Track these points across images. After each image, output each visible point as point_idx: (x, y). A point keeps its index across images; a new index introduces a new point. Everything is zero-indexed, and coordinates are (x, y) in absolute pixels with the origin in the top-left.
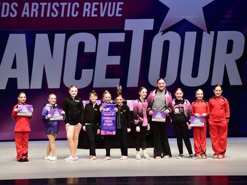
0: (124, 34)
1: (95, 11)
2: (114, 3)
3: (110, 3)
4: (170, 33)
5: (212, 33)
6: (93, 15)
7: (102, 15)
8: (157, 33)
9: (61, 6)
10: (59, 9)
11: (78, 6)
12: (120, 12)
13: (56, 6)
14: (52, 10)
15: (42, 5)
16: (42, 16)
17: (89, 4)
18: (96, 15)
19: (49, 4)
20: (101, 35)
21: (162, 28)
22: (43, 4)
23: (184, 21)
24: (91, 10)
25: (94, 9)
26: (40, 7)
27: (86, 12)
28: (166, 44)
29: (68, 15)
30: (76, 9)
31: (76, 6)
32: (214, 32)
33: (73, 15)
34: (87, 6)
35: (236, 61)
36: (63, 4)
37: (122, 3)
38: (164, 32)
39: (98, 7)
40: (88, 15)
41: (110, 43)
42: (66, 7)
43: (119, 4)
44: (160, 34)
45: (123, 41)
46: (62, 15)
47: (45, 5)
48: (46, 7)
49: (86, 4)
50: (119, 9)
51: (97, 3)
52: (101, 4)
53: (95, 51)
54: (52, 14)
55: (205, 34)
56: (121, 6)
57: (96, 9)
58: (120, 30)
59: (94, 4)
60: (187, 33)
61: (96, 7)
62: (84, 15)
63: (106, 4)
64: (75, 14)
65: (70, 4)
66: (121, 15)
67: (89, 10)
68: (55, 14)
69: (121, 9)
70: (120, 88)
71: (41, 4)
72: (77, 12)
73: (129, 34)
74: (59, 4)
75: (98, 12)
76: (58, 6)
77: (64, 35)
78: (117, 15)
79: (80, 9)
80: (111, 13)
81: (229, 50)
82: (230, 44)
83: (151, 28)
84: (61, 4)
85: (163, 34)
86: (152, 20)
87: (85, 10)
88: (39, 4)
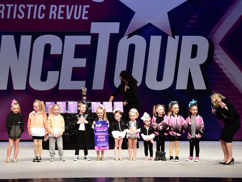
0: (89, 37)
1: (61, 14)
2: (81, 6)
3: (76, 6)
4: (135, 36)
5: (177, 37)
6: (59, 18)
7: (69, 17)
8: (123, 37)
9: (27, 8)
10: (26, 11)
11: (44, 9)
12: (86, 15)
13: (22, 8)
14: (18, 12)
15: (8, 7)
16: (8, 17)
17: (56, 7)
18: (62, 18)
19: (16, 5)
20: (67, 37)
22: (10, 6)
23: (150, 25)
24: (57, 12)
25: (60, 12)
26: (7, 8)
27: (53, 14)
28: (132, 48)
29: (34, 17)
30: (42, 11)
31: (42, 8)
32: (178, 36)
33: (39, 17)
34: (54, 8)
35: (201, 66)
36: (30, 6)
37: (88, 6)
38: (130, 36)
39: (64, 9)
40: (55, 18)
41: (76, 45)
42: (33, 9)
43: (85, 7)
44: (125, 37)
45: (90, 44)
46: (29, 17)
47: (11, 7)
48: (12, 8)
49: (52, 6)
50: (85, 12)
51: (64, 6)
52: (68, 6)
53: (61, 53)
54: (19, 15)
55: (170, 38)
56: (87, 9)
57: (62, 12)
58: (87, 33)
59: (60, 6)
60: (152, 37)
61: (62, 9)
62: (50, 18)
63: (73, 6)
64: (41, 16)
65: (36, 6)
66: (87, 18)
67: (56, 12)
68: (21, 15)
69: (87, 12)
70: (85, 90)
71: (7, 5)
72: (43, 15)
73: (95, 37)
74: (26, 6)
75: (64, 15)
76: (24, 7)
77: (30, 37)
78: (84, 18)
79: (47, 12)
80: (77, 16)
81: (194, 54)
82: (195, 48)
83: (117, 32)
84: (28, 6)
85: (128, 38)
86: (118, 24)
87: (51, 12)
88: (5, 5)
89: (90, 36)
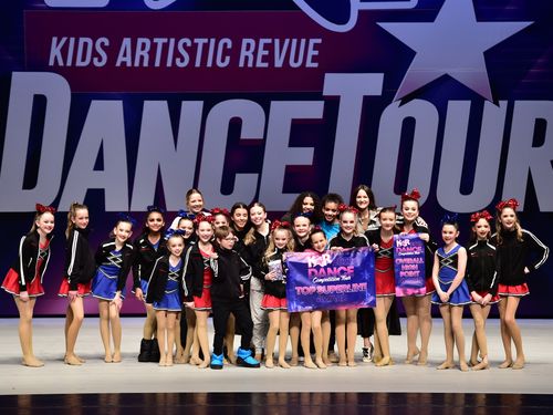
0: (321, 104)
1: (263, 56)
2: (303, 41)
3: (295, 41)
4: (416, 102)
5: (504, 104)
6: (260, 64)
7: (279, 63)
8: (391, 102)
9: (195, 46)
10: (192, 51)
11: (229, 46)
12: (314, 59)
13: (185, 45)
14: (177, 54)
15: (156, 44)
16: (157, 64)
17: (252, 42)
18: (266, 65)
19: (172, 41)
20: (274, 104)
21: (401, 92)
22: (160, 41)
23: (446, 77)
24: (255, 54)
25: (262, 52)
26: (154, 46)
27: (247, 58)
28: (409, 125)
29: (209, 64)
30: (226, 52)
31: (225, 45)
32: (506, 102)
33: (220, 64)
34: (248, 45)
36: (200, 42)
37: (319, 41)
38: (405, 100)
39: (269, 47)
40: (250, 65)
41: (293, 120)
42: (206, 47)
43: (312, 42)
44: (395, 104)
45: (321, 117)
46: (198, 64)
47: (164, 44)
48: (166, 46)
49: (245, 41)
50: (312, 52)
51: (269, 41)
52: (277, 41)
53: (262, 137)
54: (178, 60)
55: (488, 106)
56: (316, 47)
57: (266, 53)
58: (316, 95)
59: (263, 41)
60: (451, 104)
61: (266, 47)
62: (241, 64)
63: (287, 41)
64: (223, 61)
65: (213, 41)
66: (316, 65)
67: (252, 52)
68: (182, 60)
69: (316, 53)
71: (156, 40)
72: (228, 58)
73: (332, 104)
74: (192, 41)
75: (269, 59)
76: (189, 44)
77: (200, 104)
78: (309, 64)
79: (234, 53)
80: (296, 61)
81: (539, 139)
83: (379, 92)
84: (196, 41)
85: (401, 105)
86: (381, 76)
87: (244, 53)
88: (152, 41)
89: (323, 102)
